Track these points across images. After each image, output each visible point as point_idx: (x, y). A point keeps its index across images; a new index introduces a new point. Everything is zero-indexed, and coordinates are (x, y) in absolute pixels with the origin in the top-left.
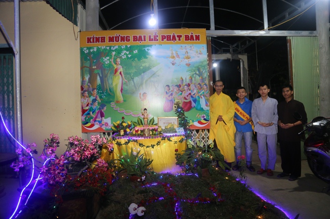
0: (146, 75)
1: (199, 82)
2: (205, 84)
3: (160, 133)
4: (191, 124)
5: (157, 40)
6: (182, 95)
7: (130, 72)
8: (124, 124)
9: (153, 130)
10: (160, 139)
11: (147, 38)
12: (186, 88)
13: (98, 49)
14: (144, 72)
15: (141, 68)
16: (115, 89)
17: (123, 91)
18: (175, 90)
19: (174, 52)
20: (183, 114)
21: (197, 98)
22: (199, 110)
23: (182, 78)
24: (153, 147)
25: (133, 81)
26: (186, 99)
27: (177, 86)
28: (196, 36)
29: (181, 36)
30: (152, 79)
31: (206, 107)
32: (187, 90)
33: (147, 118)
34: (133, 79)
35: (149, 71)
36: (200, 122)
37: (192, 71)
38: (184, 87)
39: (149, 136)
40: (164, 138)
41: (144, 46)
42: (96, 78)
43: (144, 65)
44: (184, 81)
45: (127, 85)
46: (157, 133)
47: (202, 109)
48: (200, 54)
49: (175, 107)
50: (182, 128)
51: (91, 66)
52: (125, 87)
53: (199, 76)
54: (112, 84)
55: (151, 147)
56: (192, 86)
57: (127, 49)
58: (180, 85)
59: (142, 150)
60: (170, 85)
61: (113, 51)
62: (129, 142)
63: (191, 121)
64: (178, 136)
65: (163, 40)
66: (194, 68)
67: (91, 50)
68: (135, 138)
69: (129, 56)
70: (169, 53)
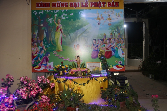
0: (79, 32)
1: (118, 37)
2: (122, 39)
3: (89, 74)
4: (111, 67)
5: (88, 6)
6: (105, 47)
7: (68, 29)
8: (63, 67)
9: (84, 72)
10: (89, 79)
11: (80, 5)
12: (108, 41)
13: (45, 12)
14: (78, 30)
15: (76, 26)
16: (56, 41)
17: (62, 43)
18: (100, 43)
19: (100, 15)
20: (105, 60)
21: (116, 48)
22: (117, 58)
23: (105, 34)
24: (84, 85)
25: (70, 36)
26: (108, 49)
27: (101, 40)
28: (116, 3)
29: (105, 3)
30: (84, 35)
31: (122, 55)
32: (109, 43)
33: (80, 63)
34: (70, 34)
35: (81, 29)
36: (118, 67)
37: (112, 29)
38: (106, 41)
39: (81, 77)
40: (92, 78)
41: (78, 11)
42: (43, 33)
43: (77, 24)
44: (107, 36)
45: (65, 39)
46: (87, 74)
47: (119, 57)
48: (119, 16)
49: (100, 55)
50: (105, 71)
51: (39, 24)
52: (64, 40)
53: (118, 33)
54: (54, 37)
55: (83, 85)
56: (112, 40)
57: (66, 12)
58: (103, 39)
59: (76, 87)
60: (96, 39)
61: (56, 13)
62: (66, 81)
63: (111, 65)
64: (103, 77)
65: (91, 6)
66: (114, 27)
67: (40, 13)
68: (71, 78)
69: (67, 17)
70: (96, 15)
